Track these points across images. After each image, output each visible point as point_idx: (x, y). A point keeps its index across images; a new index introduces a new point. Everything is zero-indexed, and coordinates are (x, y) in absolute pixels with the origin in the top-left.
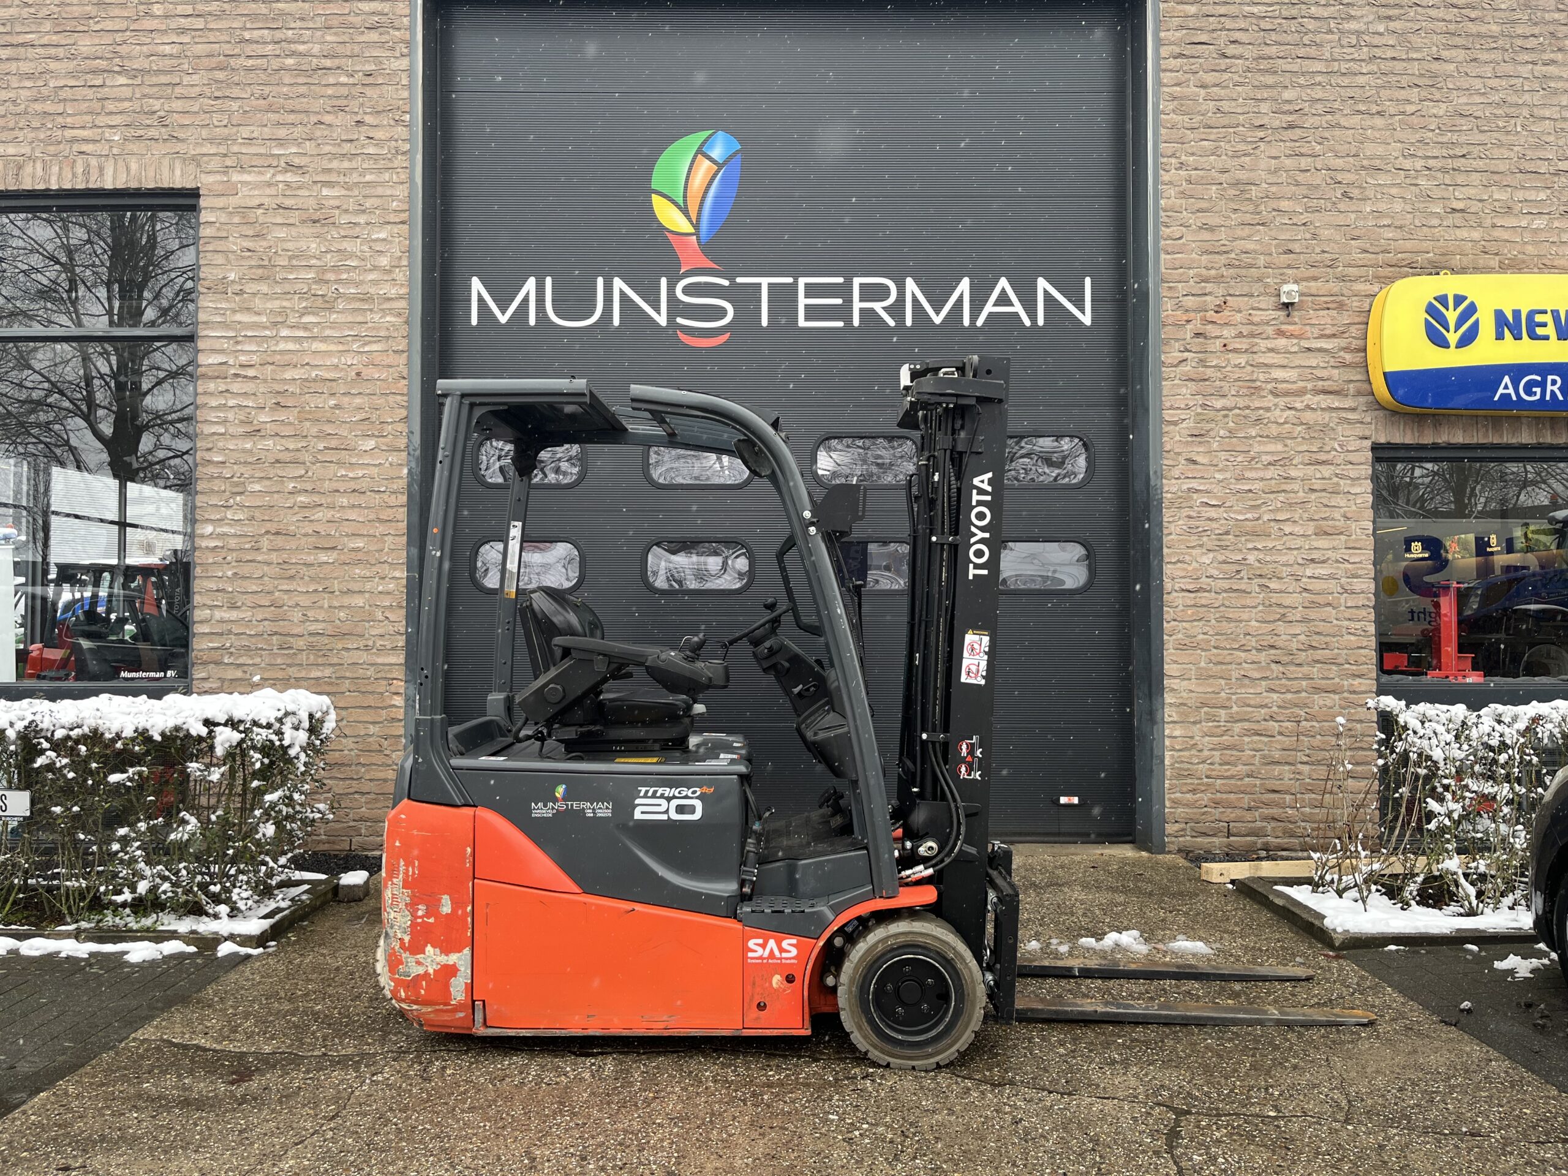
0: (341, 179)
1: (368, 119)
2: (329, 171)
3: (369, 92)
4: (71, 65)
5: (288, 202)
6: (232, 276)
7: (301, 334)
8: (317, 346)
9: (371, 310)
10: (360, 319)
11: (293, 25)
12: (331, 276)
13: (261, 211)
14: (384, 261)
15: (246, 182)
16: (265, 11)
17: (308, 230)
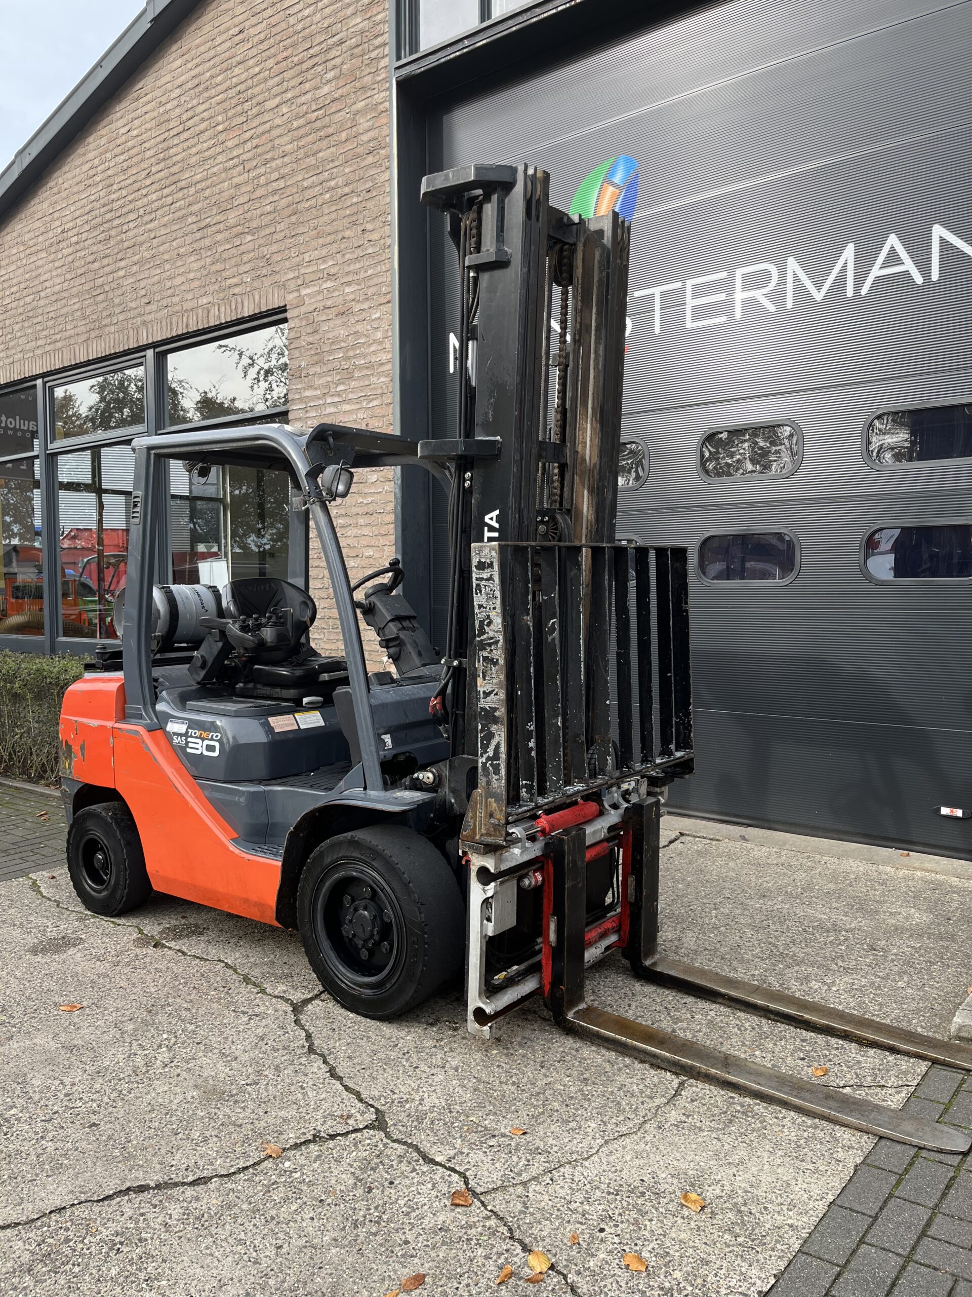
0: (356, 277)
1: (369, 227)
2: (348, 273)
3: (369, 205)
4: (226, 234)
5: (329, 303)
6: (303, 364)
7: (337, 399)
8: (346, 407)
9: (372, 375)
10: (367, 383)
11: (328, 167)
12: (351, 353)
13: (316, 313)
14: (379, 335)
15: (309, 294)
16: (314, 162)
17: (338, 322)
